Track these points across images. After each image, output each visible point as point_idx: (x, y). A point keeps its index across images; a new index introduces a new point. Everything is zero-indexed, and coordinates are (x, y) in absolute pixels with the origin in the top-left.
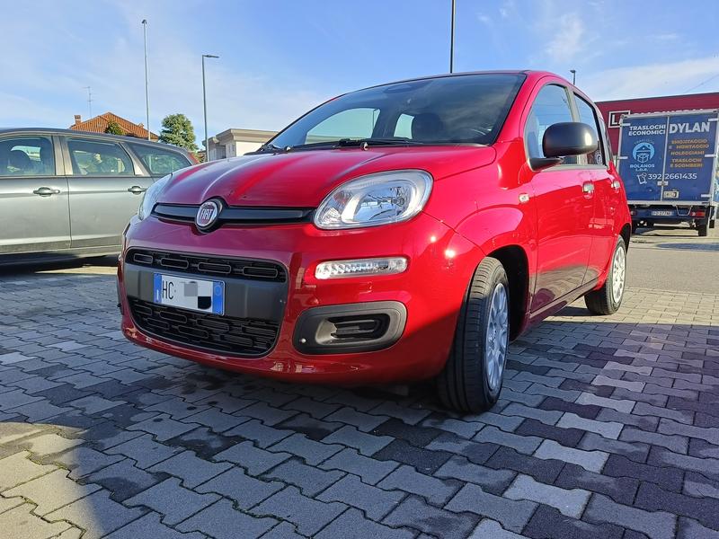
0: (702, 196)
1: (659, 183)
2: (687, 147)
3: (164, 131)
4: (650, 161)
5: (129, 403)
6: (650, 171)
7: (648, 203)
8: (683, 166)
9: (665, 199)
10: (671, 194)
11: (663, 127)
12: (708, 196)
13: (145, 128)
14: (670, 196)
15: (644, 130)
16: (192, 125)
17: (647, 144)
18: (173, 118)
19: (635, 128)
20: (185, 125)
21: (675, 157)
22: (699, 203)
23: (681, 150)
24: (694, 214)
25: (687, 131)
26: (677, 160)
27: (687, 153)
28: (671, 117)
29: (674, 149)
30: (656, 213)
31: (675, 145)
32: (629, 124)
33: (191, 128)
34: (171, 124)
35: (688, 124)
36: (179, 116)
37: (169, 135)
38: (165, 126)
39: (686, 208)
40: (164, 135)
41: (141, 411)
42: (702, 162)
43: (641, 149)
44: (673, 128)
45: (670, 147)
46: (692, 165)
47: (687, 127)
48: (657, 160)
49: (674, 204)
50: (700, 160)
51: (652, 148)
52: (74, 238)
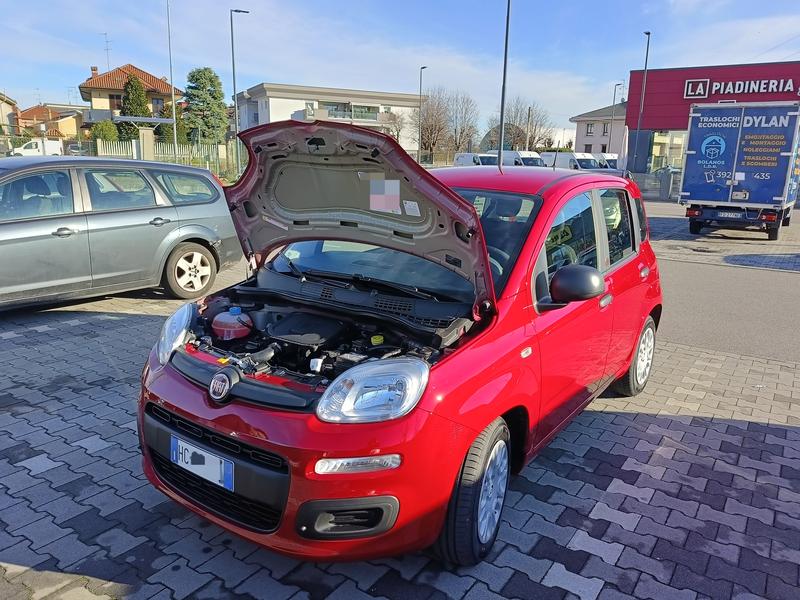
0: (775, 198)
1: (728, 183)
2: (761, 143)
3: (190, 87)
4: (721, 158)
5: (151, 540)
6: (720, 169)
7: (715, 204)
8: (756, 164)
9: (732, 201)
10: (740, 195)
11: (737, 119)
12: (780, 199)
13: (169, 82)
14: (738, 198)
15: (715, 122)
16: (220, 80)
17: (717, 138)
18: (199, 71)
19: (706, 119)
20: (213, 80)
21: (747, 153)
22: (771, 207)
23: (755, 147)
24: (764, 217)
25: (763, 125)
26: (749, 158)
27: (760, 150)
28: (747, 108)
29: (748, 145)
30: (723, 215)
31: (749, 140)
32: (699, 115)
33: (220, 84)
34: (197, 79)
35: (764, 118)
36: (206, 69)
37: (195, 92)
38: (190, 81)
39: (756, 211)
40: (190, 91)
41: (161, 553)
42: (777, 161)
43: (710, 143)
44: (748, 121)
45: (743, 143)
46: (765, 164)
47: (764, 120)
48: (728, 156)
49: (744, 206)
50: (775, 159)
51: (723, 143)
52: (96, 277)
